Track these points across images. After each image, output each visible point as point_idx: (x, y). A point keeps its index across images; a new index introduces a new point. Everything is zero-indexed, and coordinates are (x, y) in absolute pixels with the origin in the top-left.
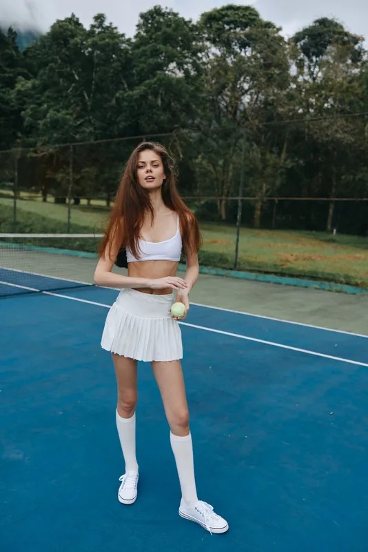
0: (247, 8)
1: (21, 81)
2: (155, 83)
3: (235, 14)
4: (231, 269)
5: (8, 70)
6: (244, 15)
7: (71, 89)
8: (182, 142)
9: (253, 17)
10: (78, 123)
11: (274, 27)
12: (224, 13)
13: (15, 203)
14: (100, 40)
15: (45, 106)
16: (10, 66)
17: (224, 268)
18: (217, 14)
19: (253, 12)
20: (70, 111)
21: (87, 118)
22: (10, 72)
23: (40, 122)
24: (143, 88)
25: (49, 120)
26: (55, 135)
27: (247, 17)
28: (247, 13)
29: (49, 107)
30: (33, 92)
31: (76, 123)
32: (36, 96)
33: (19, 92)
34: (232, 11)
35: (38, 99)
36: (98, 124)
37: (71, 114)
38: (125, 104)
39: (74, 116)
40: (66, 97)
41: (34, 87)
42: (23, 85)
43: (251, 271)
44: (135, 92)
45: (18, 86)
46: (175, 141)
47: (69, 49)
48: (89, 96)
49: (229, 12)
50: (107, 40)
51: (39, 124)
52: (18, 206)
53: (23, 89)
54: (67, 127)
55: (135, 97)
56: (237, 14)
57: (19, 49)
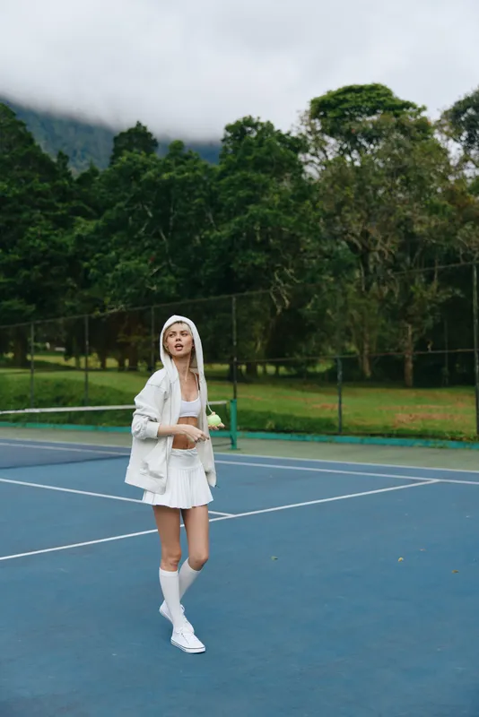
0: (374, 88)
1: (80, 223)
2: (247, 221)
3: (358, 97)
4: (335, 434)
5: (60, 205)
6: (370, 98)
7: (143, 229)
8: (287, 285)
9: (382, 99)
10: (155, 270)
11: (415, 107)
12: (341, 97)
13: (87, 376)
14: (178, 174)
15: (113, 253)
16: (62, 200)
17: (328, 434)
18: (332, 100)
19: (381, 92)
20: (144, 258)
21: (165, 263)
22: (63, 209)
23: (108, 275)
24: (232, 225)
25: (119, 273)
26: (128, 291)
27: (374, 98)
28: (374, 95)
29: (118, 255)
30: (96, 237)
31: (152, 271)
32: (102, 241)
33: (79, 237)
34: (353, 94)
35: (104, 244)
36: (179, 270)
37: (146, 262)
38: (213, 247)
39: (150, 262)
40: (139, 239)
41: (97, 230)
42: (85, 227)
43: (357, 435)
44: (224, 233)
45: (77, 231)
46: (278, 284)
47: (140, 185)
48: (167, 237)
49: (348, 96)
50: (187, 174)
51: (108, 278)
52: (90, 380)
53: (84, 234)
54: (142, 278)
55: (223, 239)
56: (361, 97)
57: (73, 175)
